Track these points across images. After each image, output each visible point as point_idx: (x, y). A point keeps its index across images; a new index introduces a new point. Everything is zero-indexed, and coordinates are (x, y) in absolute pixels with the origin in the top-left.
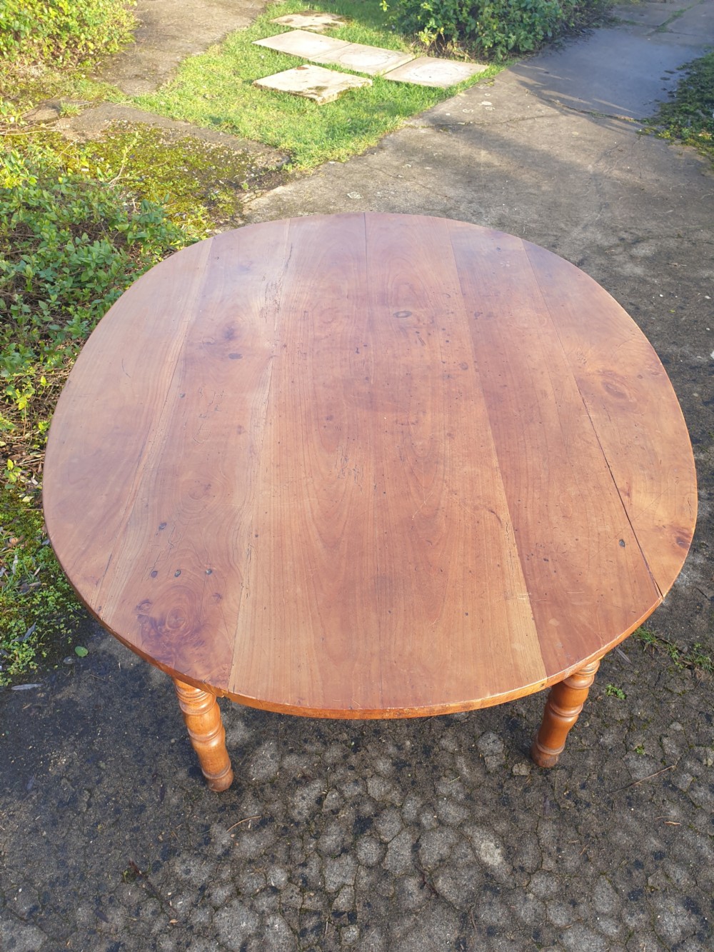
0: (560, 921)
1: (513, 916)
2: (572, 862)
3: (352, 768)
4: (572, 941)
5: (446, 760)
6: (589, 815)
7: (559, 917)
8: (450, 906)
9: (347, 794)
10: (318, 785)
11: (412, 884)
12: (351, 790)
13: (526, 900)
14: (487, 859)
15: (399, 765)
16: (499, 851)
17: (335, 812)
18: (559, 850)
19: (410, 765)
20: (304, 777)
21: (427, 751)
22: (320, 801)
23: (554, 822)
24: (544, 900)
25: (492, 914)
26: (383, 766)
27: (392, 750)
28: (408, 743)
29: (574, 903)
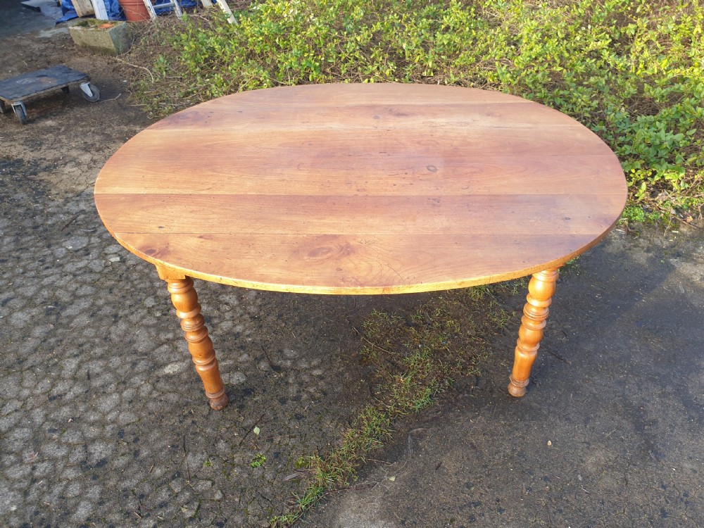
0: (125, 394)
1: (137, 374)
2: (151, 406)
3: (241, 316)
4: (114, 397)
5: (234, 355)
6: (174, 420)
7: (127, 394)
8: (153, 349)
9: (226, 314)
10: (236, 303)
11: (170, 336)
12: (228, 315)
13: (142, 380)
14: (169, 366)
15: (237, 335)
16: (171, 372)
17: (219, 309)
18: (161, 401)
19: (236, 339)
20: (242, 298)
21: (242, 347)
22: (227, 304)
23: (177, 402)
24: (138, 388)
25: (142, 366)
26: (239, 328)
27: (248, 332)
28: (250, 339)
29: (131, 402)
